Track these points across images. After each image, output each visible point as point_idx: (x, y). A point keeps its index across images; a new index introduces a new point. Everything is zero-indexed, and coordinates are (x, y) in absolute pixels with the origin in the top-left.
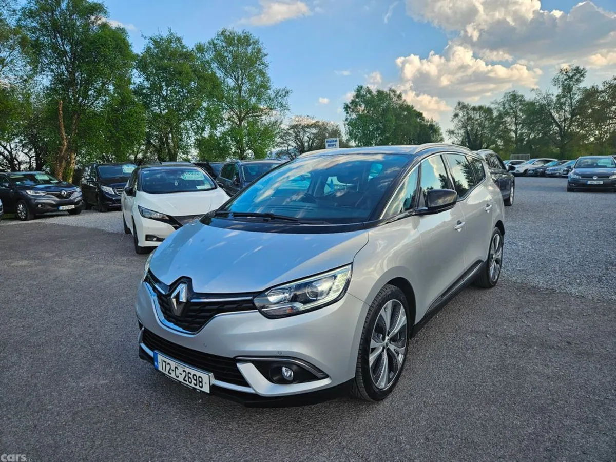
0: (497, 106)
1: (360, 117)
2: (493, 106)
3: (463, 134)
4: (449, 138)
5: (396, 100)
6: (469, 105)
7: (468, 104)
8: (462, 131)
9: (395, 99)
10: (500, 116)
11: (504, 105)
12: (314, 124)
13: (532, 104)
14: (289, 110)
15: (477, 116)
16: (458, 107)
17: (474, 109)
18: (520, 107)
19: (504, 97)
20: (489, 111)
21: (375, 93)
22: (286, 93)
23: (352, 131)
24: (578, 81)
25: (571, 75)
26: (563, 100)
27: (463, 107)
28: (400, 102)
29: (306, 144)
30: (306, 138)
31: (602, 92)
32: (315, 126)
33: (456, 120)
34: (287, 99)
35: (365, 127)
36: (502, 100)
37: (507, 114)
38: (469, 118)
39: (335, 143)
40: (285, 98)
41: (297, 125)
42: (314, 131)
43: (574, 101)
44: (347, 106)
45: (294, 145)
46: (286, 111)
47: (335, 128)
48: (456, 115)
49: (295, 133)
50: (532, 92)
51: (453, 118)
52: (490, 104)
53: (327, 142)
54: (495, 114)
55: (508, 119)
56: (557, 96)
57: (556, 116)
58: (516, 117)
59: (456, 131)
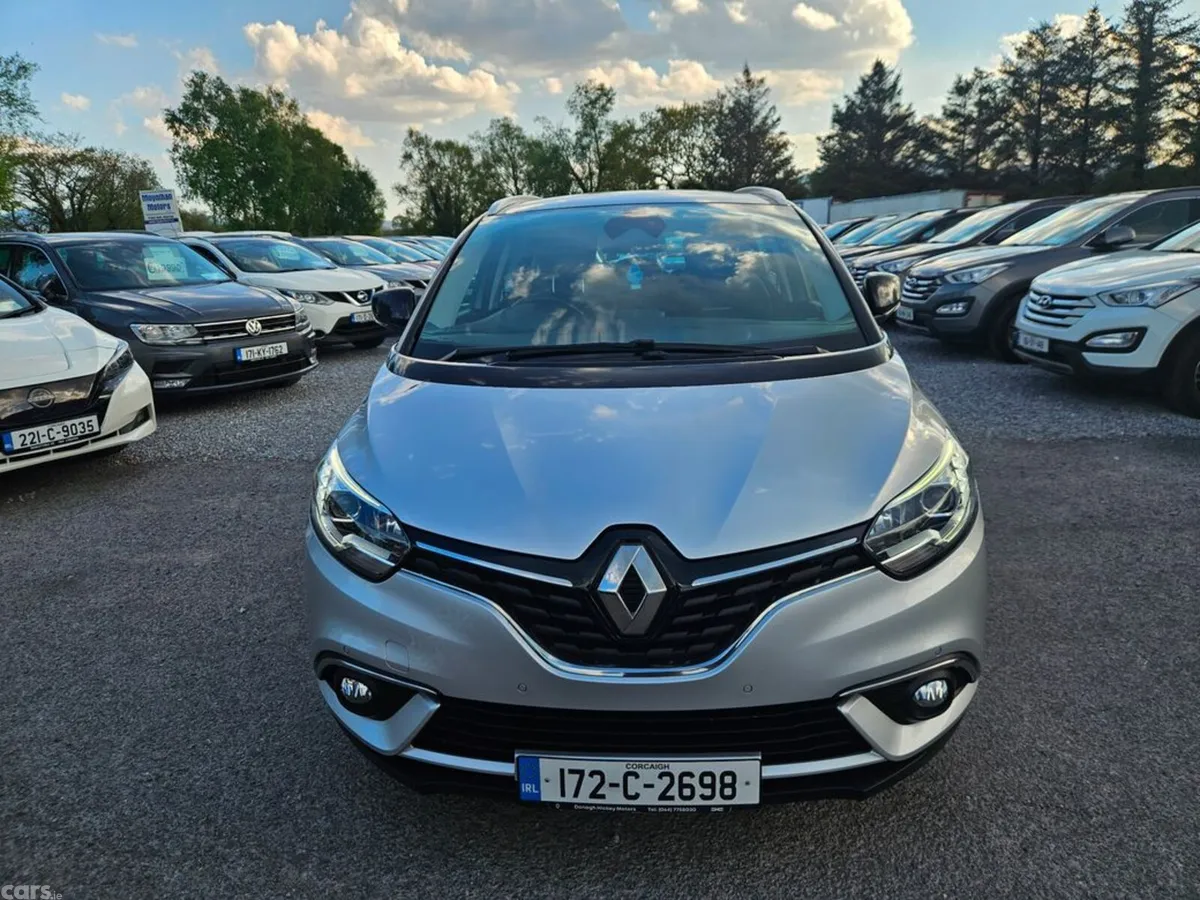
0: (480, 143)
1: (210, 147)
2: (473, 144)
3: (424, 195)
4: (401, 202)
5: (287, 114)
6: (429, 137)
7: (426, 137)
8: (422, 189)
9: (282, 112)
10: (486, 165)
11: (492, 143)
12: (81, 155)
13: (538, 144)
14: (35, 113)
15: (446, 162)
16: (409, 140)
17: (438, 146)
18: (519, 148)
19: (491, 127)
20: (464, 153)
21: (237, 96)
22: (20, 68)
23: (196, 175)
24: (605, 109)
25: (593, 97)
26: (586, 141)
27: (419, 141)
28: (297, 120)
29: (66, 204)
30: (62, 189)
31: (642, 131)
32: (84, 158)
33: (409, 166)
34: (24, 85)
35: (225, 169)
36: (488, 133)
37: (498, 160)
38: (432, 165)
39: (165, 202)
40: (20, 82)
41: (31, 155)
42: (84, 172)
43: (602, 144)
44: (173, 115)
45: (32, 204)
46: (26, 116)
47: (140, 167)
48: (408, 157)
49: (28, 174)
50: (537, 122)
51: (403, 162)
52: (467, 139)
53: (146, 198)
54: (477, 159)
55: (502, 170)
56: (576, 134)
57: (577, 168)
58: (515, 167)
59: (412, 188)
